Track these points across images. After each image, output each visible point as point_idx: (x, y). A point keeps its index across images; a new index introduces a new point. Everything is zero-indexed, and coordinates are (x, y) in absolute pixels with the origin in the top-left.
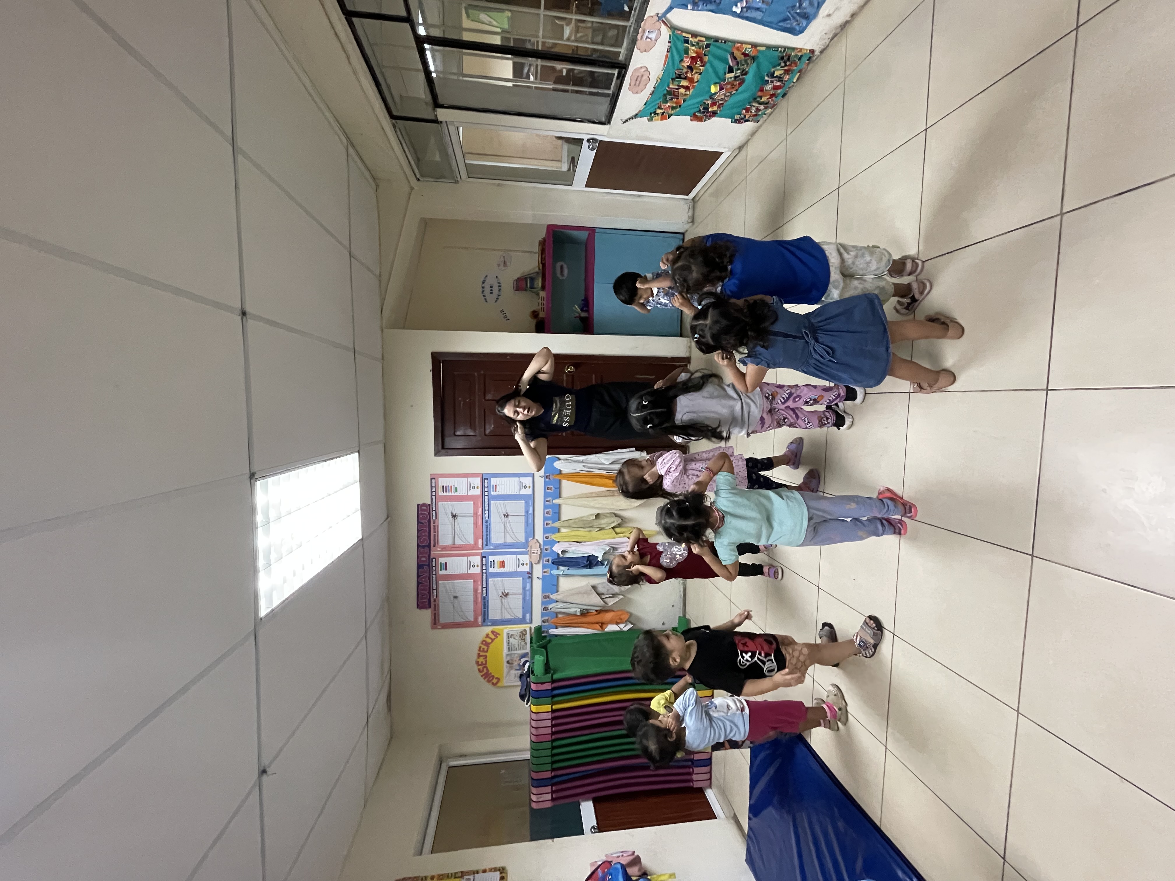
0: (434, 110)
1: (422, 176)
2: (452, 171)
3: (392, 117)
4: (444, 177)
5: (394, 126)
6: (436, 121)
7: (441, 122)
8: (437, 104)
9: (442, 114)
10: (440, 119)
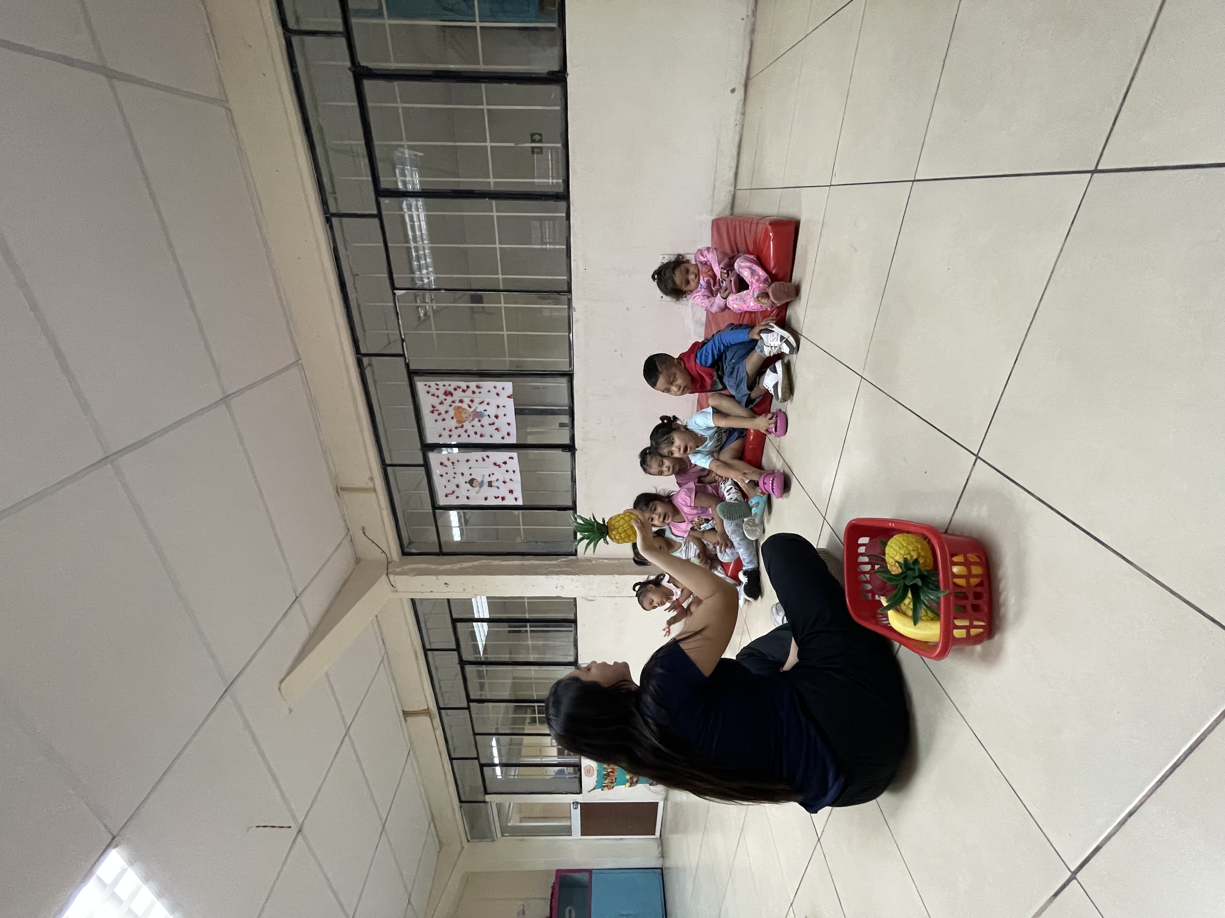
0: (484, 796)
1: (472, 838)
2: (491, 832)
3: (461, 801)
4: (486, 838)
5: (461, 807)
6: (484, 802)
7: (488, 802)
8: (486, 793)
9: (488, 798)
10: (487, 800)
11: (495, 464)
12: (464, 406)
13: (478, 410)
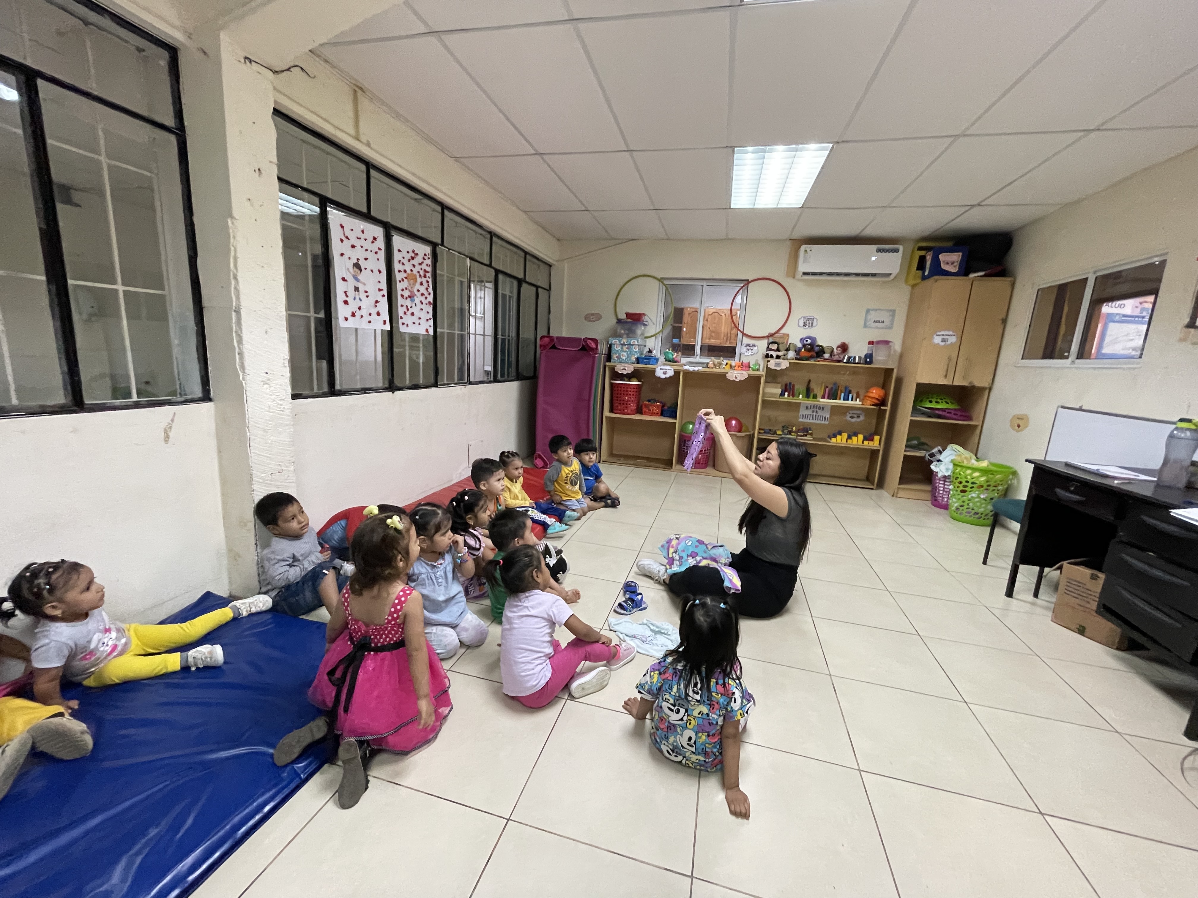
11: (377, 302)
12: (418, 286)
13: (415, 298)
